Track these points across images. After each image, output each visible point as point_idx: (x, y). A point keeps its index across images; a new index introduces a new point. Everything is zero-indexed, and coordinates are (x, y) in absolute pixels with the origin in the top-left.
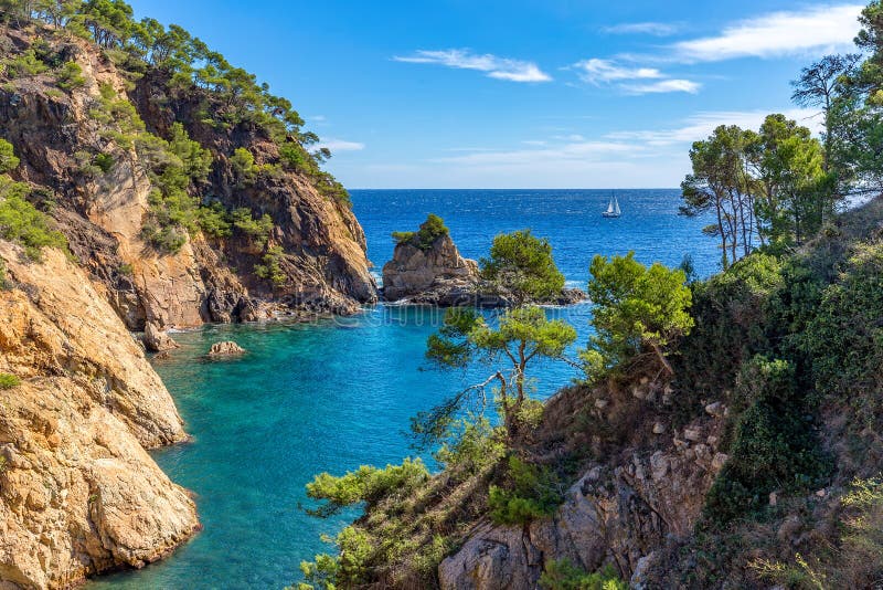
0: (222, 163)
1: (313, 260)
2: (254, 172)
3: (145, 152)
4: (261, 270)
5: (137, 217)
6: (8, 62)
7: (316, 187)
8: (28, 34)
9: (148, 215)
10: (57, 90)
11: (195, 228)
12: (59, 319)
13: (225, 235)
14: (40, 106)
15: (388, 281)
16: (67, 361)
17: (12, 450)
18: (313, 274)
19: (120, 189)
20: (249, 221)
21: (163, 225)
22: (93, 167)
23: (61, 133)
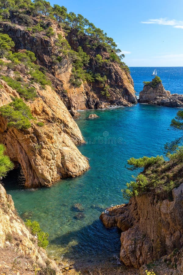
0: (92, 59)
1: (118, 90)
2: (102, 62)
3: (71, 56)
4: (103, 93)
5: (68, 76)
6: (33, 28)
7: (120, 67)
8: (38, 18)
9: (71, 75)
10: (46, 36)
11: (85, 79)
12: (51, 106)
13: (93, 82)
14: (42, 42)
15: (141, 97)
16: (53, 118)
17: (43, 143)
18: (118, 94)
19: (64, 67)
20: (100, 77)
21: (75, 79)
22: (56, 61)
23: (48, 50)
